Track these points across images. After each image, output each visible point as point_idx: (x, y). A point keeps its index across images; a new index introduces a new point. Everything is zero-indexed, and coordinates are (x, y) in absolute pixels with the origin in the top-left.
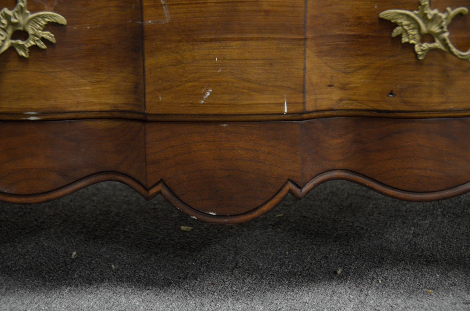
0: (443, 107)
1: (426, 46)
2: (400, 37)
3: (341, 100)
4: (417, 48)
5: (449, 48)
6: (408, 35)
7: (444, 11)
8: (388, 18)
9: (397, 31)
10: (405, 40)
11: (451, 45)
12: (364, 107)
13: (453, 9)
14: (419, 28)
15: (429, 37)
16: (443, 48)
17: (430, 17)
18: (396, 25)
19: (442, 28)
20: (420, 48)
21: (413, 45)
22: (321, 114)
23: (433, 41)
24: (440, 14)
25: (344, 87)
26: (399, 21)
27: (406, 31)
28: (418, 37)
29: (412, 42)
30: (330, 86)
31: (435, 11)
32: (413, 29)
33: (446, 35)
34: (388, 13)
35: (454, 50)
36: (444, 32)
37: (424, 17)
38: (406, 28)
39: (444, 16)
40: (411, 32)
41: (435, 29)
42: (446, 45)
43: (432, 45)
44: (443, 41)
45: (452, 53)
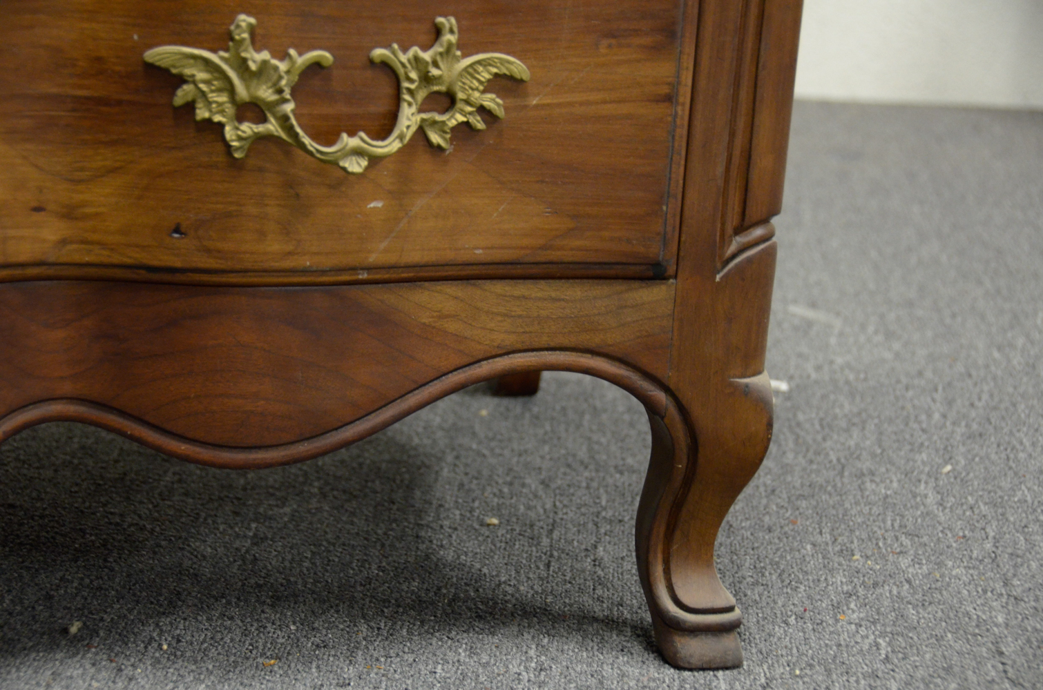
0: (288, 263)
1: (247, 128)
2: (190, 107)
3: (64, 242)
4: (229, 132)
5: (296, 136)
6: (209, 103)
7: (284, 56)
8: (163, 64)
9: (183, 94)
10: (202, 113)
11: (299, 130)
12: (116, 259)
13: (300, 54)
14: (231, 90)
15: (252, 110)
16: (283, 135)
17: (253, 67)
18: (181, 80)
19: (280, 91)
20: (237, 133)
21: (221, 126)
22: (18, 272)
23: (264, 120)
24: (275, 62)
25: (69, 213)
26: (188, 71)
27: (203, 94)
28: (230, 109)
29: (217, 118)
30: (38, 209)
31: (265, 55)
32: (219, 90)
33: (289, 107)
34: (163, 54)
35: (307, 140)
36: (285, 101)
37: (242, 66)
38: (203, 87)
39: (283, 66)
40: (213, 97)
41: (266, 93)
42: (290, 130)
43: (260, 128)
44: (284, 120)
45: (303, 146)
